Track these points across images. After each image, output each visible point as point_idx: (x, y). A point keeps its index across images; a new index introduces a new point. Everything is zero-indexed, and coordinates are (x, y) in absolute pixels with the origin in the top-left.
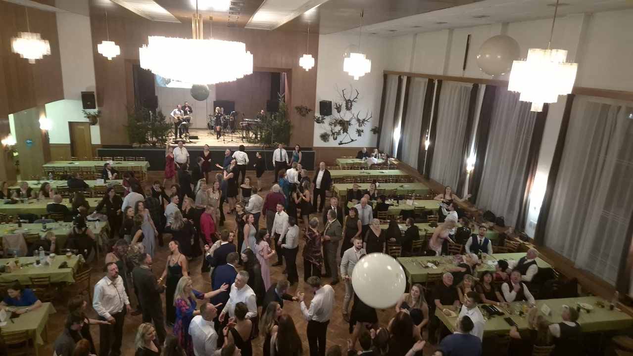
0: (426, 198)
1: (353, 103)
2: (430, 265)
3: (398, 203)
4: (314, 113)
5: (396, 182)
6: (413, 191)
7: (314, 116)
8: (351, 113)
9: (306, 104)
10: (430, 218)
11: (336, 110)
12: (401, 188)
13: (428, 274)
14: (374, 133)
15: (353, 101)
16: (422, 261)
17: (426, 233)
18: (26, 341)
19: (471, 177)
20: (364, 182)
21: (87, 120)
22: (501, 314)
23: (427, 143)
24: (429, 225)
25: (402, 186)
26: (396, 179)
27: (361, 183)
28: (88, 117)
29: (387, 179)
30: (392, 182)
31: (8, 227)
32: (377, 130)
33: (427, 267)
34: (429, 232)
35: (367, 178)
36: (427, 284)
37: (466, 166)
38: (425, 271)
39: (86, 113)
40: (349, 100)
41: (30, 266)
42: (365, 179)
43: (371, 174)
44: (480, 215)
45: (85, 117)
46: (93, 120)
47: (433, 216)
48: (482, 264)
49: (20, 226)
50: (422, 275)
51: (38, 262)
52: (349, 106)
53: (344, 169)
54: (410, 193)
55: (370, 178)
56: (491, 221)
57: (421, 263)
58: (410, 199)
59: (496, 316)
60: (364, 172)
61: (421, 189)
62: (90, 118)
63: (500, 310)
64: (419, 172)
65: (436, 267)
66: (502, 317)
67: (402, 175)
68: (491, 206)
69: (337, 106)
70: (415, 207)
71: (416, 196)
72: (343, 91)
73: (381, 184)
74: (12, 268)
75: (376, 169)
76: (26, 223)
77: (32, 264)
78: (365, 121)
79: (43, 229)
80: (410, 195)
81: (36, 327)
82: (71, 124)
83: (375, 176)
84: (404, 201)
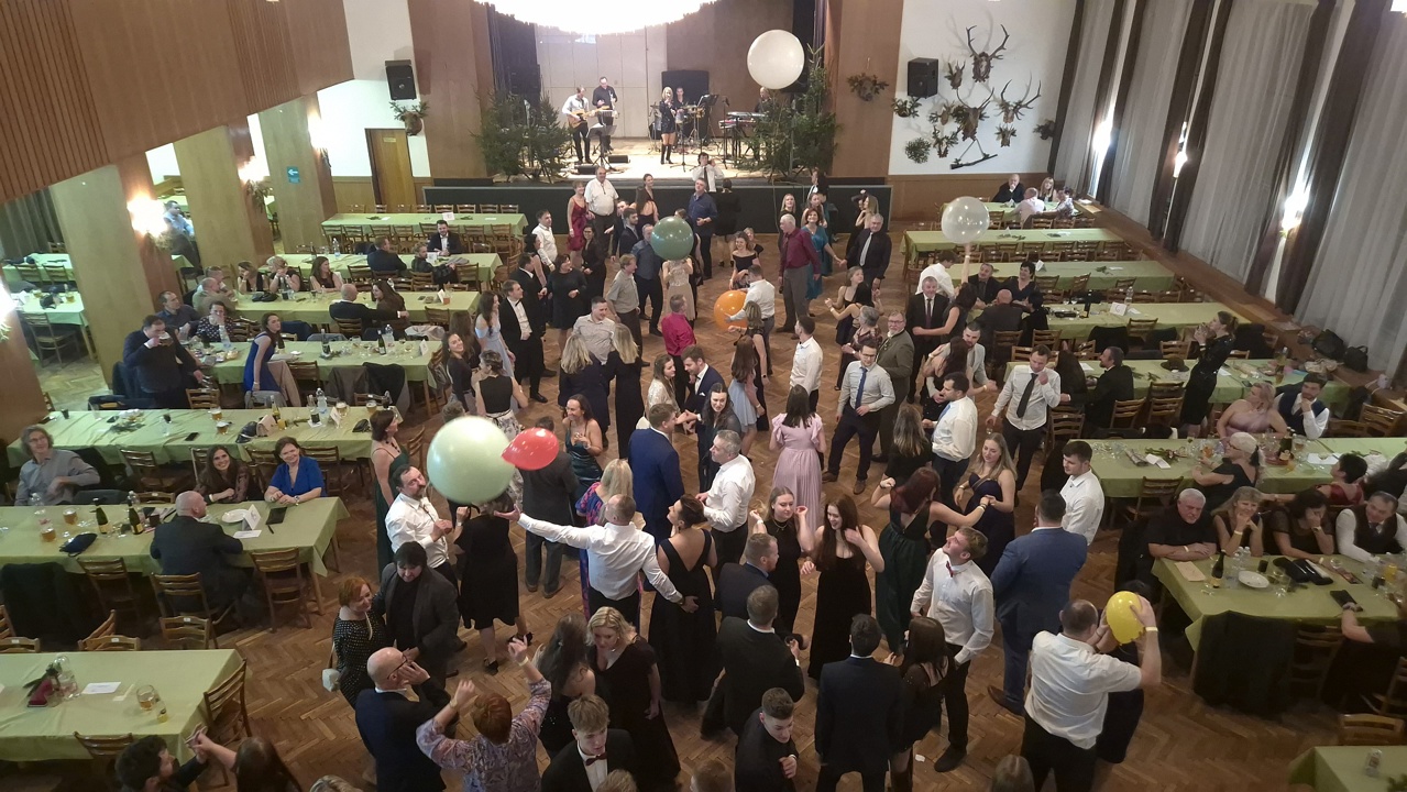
0: (1162, 299)
1: (993, 62)
2: (1152, 459)
3: (1087, 309)
4: (894, 91)
5: (1090, 258)
6: (1130, 282)
7: (894, 100)
8: (987, 87)
9: (876, 71)
10: (1165, 347)
11: (950, 82)
12: (1101, 275)
13: (1145, 478)
14: (1044, 137)
15: (993, 56)
16: (1132, 451)
17: (1152, 384)
19: (1292, 245)
20: (1005, 260)
21: (401, 125)
22: (1328, 581)
23: (1180, 160)
24: (1164, 366)
25: (1103, 269)
26: (1091, 252)
27: (998, 261)
28: (403, 119)
29: (1065, 252)
30: (1080, 259)
32: (1051, 128)
33: (1146, 464)
34: (1159, 381)
35: (1015, 250)
36: (1139, 504)
37: (1279, 217)
38: (1139, 474)
39: (397, 109)
40: (983, 54)
41: (301, 425)
42: (1009, 253)
43: (1025, 241)
44: (1303, 341)
45: (397, 117)
46: (412, 124)
47: (1174, 343)
48: (1291, 463)
50: (1131, 481)
51: (315, 419)
52: (983, 70)
54: (1121, 287)
56: (1333, 357)
57: (1130, 454)
58: (1121, 300)
59: (1311, 585)
60: (1009, 236)
61: (1153, 275)
62: (407, 121)
63: (1324, 573)
64: (1152, 234)
65: (1167, 466)
66: (1327, 590)
67: (1105, 242)
68: (1336, 320)
69: (951, 72)
70: (1131, 320)
71: (1137, 293)
72: (968, 31)
73: (1048, 264)
74: (268, 427)
75: (1042, 228)
76: (292, 340)
77: (305, 421)
78: (1021, 106)
79: (323, 354)
80: (1121, 290)
81: (312, 544)
82: (372, 135)
83: (1037, 244)
84: (1103, 305)
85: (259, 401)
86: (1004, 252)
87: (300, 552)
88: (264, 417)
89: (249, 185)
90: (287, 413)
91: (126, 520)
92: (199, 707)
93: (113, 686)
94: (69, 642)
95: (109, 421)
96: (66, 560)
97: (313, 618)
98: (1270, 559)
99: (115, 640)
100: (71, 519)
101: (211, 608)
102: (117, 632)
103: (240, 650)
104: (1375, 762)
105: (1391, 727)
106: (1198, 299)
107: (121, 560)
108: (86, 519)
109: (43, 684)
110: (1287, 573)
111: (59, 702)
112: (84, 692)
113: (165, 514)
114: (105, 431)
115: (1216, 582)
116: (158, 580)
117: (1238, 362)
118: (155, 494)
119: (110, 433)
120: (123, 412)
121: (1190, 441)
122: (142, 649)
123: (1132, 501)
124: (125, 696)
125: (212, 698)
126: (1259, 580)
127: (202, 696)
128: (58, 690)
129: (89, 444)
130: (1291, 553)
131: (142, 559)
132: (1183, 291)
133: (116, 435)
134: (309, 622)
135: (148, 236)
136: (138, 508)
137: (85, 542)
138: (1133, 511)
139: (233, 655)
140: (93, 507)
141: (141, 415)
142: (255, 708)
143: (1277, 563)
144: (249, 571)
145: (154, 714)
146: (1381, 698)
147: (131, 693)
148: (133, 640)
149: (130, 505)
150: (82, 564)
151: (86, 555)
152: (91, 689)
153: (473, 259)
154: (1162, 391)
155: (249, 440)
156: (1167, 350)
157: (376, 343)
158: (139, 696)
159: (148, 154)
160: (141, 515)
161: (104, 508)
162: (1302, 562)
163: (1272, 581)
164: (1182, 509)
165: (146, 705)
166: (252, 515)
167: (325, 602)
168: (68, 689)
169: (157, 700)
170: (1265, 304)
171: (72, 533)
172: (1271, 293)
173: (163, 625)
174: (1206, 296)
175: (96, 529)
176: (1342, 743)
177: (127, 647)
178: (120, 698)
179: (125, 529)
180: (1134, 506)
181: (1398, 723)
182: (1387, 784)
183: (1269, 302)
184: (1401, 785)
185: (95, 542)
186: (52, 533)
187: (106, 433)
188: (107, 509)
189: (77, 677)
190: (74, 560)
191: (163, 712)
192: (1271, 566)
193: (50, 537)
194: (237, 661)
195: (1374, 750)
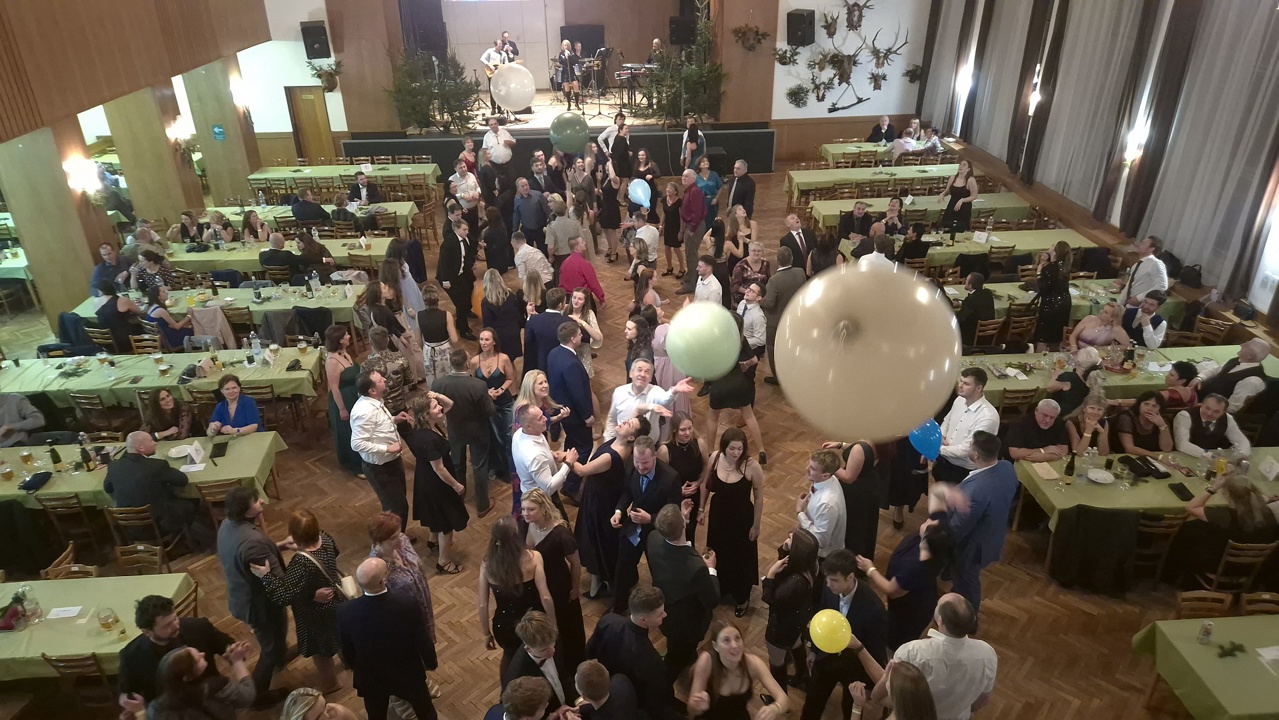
0: (1020, 227)
1: (865, 12)
2: (1011, 372)
3: (952, 238)
4: (775, 40)
6: (991, 212)
7: (775, 49)
8: (860, 35)
9: (758, 22)
10: (1023, 271)
11: (825, 31)
13: (1005, 391)
14: (912, 81)
15: (865, 6)
16: (994, 365)
17: (1011, 304)
19: (1133, 174)
20: (879, 196)
21: (317, 82)
22: (1166, 475)
23: (1034, 99)
24: (1021, 287)
27: (872, 196)
28: (319, 76)
29: (932, 187)
31: (195, 294)
32: (919, 72)
33: (1006, 376)
34: (1017, 302)
35: (887, 186)
37: (1123, 150)
38: (1001, 385)
39: (314, 68)
40: (856, 4)
41: (238, 365)
42: (882, 188)
43: (896, 177)
45: (314, 75)
46: (328, 81)
47: (1030, 267)
48: (1133, 371)
49: (215, 293)
50: (993, 392)
51: (251, 360)
52: (855, 19)
53: (837, 167)
54: (983, 217)
55: (895, 184)
57: (992, 368)
58: (982, 229)
59: (1151, 479)
60: (882, 173)
61: (1011, 206)
62: (324, 79)
63: (1162, 468)
64: (1010, 168)
65: (1024, 377)
66: (1165, 483)
68: (1173, 242)
69: (826, 21)
70: (992, 247)
71: (996, 223)
73: (917, 198)
74: (207, 369)
75: (911, 164)
76: (225, 287)
77: (241, 362)
78: (891, 53)
79: (255, 299)
80: (983, 220)
81: (254, 475)
82: (291, 92)
83: (906, 180)
84: (966, 234)
85: (198, 346)
86: (876, 189)
87: (243, 483)
88: (202, 359)
89: (177, 143)
90: (224, 356)
91: (79, 458)
93: (74, 610)
94: (32, 572)
95: (58, 368)
96: (24, 497)
98: (1116, 457)
99: (75, 568)
100: (27, 459)
101: (163, 536)
102: (76, 561)
103: (191, 574)
104: (1207, 632)
105: (1221, 601)
106: (1051, 226)
107: (76, 496)
108: (41, 459)
109: (9, 612)
110: (1131, 470)
111: (25, 627)
112: (48, 617)
113: (115, 452)
114: (53, 377)
115: (1069, 479)
116: (111, 513)
117: (1087, 282)
118: (104, 434)
119: (59, 379)
120: (69, 359)
121: (1045, 355)
122: (100, 575)
124: (87, 619)
126: (1104, 476)
128: (24, 616)
129: (40, 390)
130: (1133, 450)
131: (96, 494)
132: (1037, 220)
133: (64, 380)
135: (84, 194)
136: (89, 447)
137: (42, 479)
139: (185, 578)
140: (48, 448)
141: (87, 361)
143: (1121, 460)
144: (196, 501)
145: (115, 635)
146: (1212, 576)
147: (92, 616)
148: (90, 568)
149: (81, 445)
150: (39, 500)
151: (44, 492)
152: (55, 613)
153: (391, 207)
154: (1019, 311)
155: (189, 381)
156: (1024, 273)
157: (304, 288)
158: (100, 619)
159: (81, 116)
160: (92, 454)
161: (57, 448)
162: (1143, 459)
163: (1117, 476)
164: (1038, 416)
165: (107, 626)
166: (197, 450)
167: (267, 526)
168: (33, 614)
169: (117, 621)
170: (1110, 229)
171: (29, 472)
172: (1116, 219)
173: (119, 554)
174: (1058, 223)
175: (51, 468)
176: (1179, 617)
177: (87, 574)
178: (82, 621)
179: (78, 467)
181: (1227, 597)
182: (1219, 651)
183: (1114, 227)
184: (1230, 651)
185: (51, 480)
186: (10, 472)
187: (56, 378)
188: (60, 449)
189: (41, 604)
190: (32, 497)
191: (123, 632)
192: (1116, 463)
193: (8, 477)
194: (189, 584)
195: (1207, 622)
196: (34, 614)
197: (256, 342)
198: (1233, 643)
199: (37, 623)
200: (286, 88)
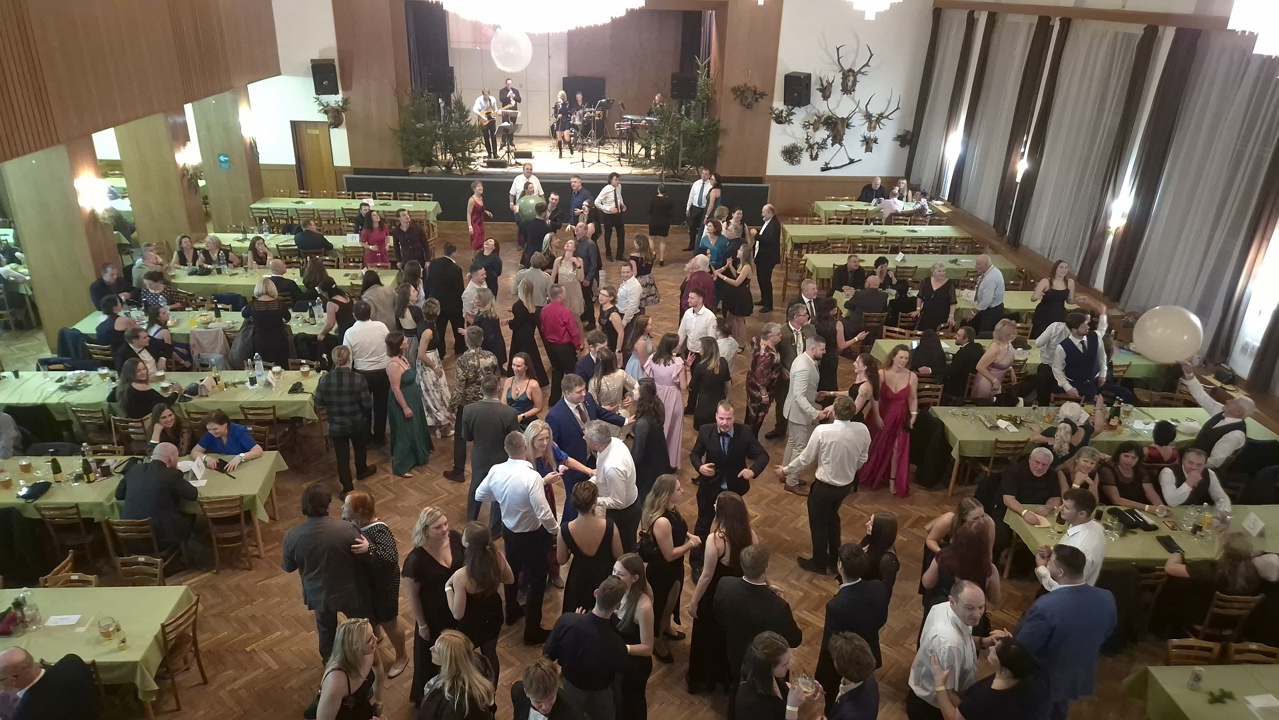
1: (859, 77)
2: (1002, 424)
4: (772, 100)
5: (944, 251)
7: (772, 108)
8: (853, 99)
9: (756, 82)
11: (821, 94)
12: (953, 266)
13: (997, 441)
14: (902, 145)
15: (860, 72)
16: (986, 417)
18: (239, 515)
19: (1118, 241)
20: (871, 252)
21: (324, 118)
22: (1154, 528)
23: (1022, 166)
25: (955, 261)
26: (944, 246)
27: (864, 252)
28: (326, 112)
29: (922, 246)
30: (934, 253)
31: (197, 316)
32: (909, 138)
33: (997, 427)
35: (878, 243)
36: (991, 463)
37: (1107, 218)
38: (992, 436)
39: (321, 104)
40: (851, 70)
41: (240, 386)
42: (873, 245)
43: (887, 235)
44: (1127, 325)
45: (320, 111)
46: (334, 117)
48: (1119, 428)
49: (218, 315)
50: (984, 443)
51: (253, 381)
52: (850, 84)
53: (830, 224)
55: (886, 242)
57: (984, 419)
59: (1139, 531)
60: (873, 230)
62: (330, 114)
63: (1150, 521)
64: (998, 231)
65: (1016, 430)
66: (1151, 536)
67: (956, 238)
69: (822, 85)
72: (838, 49)
73: (908, 257)
74: (209, 388)
75: (901, 224)
76: (227, 310)
77: (243, 383)
78: (883, 117)
81: (255, 492)
82: (295, 125)
83: (897, 238)
85: (206, 363)
86: (869, 245)
87: (244, 500)
88: (207, 378)
89: (185, 168)
90: (229, 376)
91: (79, 470)
92: (156, 637)
93: (73, 619)
94: (32, 582)
95: (57, 381)
96: (23, 505)
97: (255, 561)
99: (75, 577)
100: (27, 469)
101: (161, 550)
102: (75, 570)
103: (191, 587)
104: (1197, 678)
105: (1209, 650)
107: (76, 506)
108: (41, 468)
110: (1120, 521)
111: (24, 633)
112: (47, 624)
113: (115, 465)
114: (54, 389)
118: (105, 447)
119: (59, 392)
120: (70, 373)
121: (1034, 408)
122: (100, 585)
123: (985, 461)
124: (86, 627)
125: (168, 629)
127: (159, 627)
128: (22, 622)
129: (40, 402)
131: (95, 505)
132: (1023, 281)
133: (65, 393)
134: (250, 564)
135: (93, 212)
136: (90, 459)
137: (39, 490)
138: (986, 469)
139: (186, 590)
140: (50, 458)
141: (87, 376)
142: (205, 640)
143: (1110, 512)
145: (115, 643)
146: (1198, 627)
147: (91, 625)
148: (91, 578)
149: (84, 455)
150: (39, 509)
151: (42, 501)
152: (53, 621)
155: (191, 399)
157: (306, 315)
158: (99, 627)
159: (96, 137)
160: (93, 466)
161: (59, 459)
164: (1032, 464)
165: (107, 635)
166: (199, 466)
167: (266, 545)
168: (32, 620)
169: (118, 630)
170: (1094, 293)
171: (27, 481)
172: (1099, 284)
173: (119, 565)
175: (50, 477)
176: (1168, 663)
177: (84, 583)
178: (81, 629)
179: (78, 478)
180: (987, 465)
181: (1216, 646)
182: (1208, 697)
183: (1099, 292)
184: (1220, 698)
185: (50, 490)
186: (10, 480)
187: (55, 392)
188: (62, 460)
189: (40, 610)
190: (31, 507)
191: (123, 641)
192: (1105, 515)
193: (7, 485)
194: (189, 598)
195: (1198, 668)
196: (34, 620)
197: (260, 364)
198: (1222, 691)
199: (36, 630)
200: (292, 122)
